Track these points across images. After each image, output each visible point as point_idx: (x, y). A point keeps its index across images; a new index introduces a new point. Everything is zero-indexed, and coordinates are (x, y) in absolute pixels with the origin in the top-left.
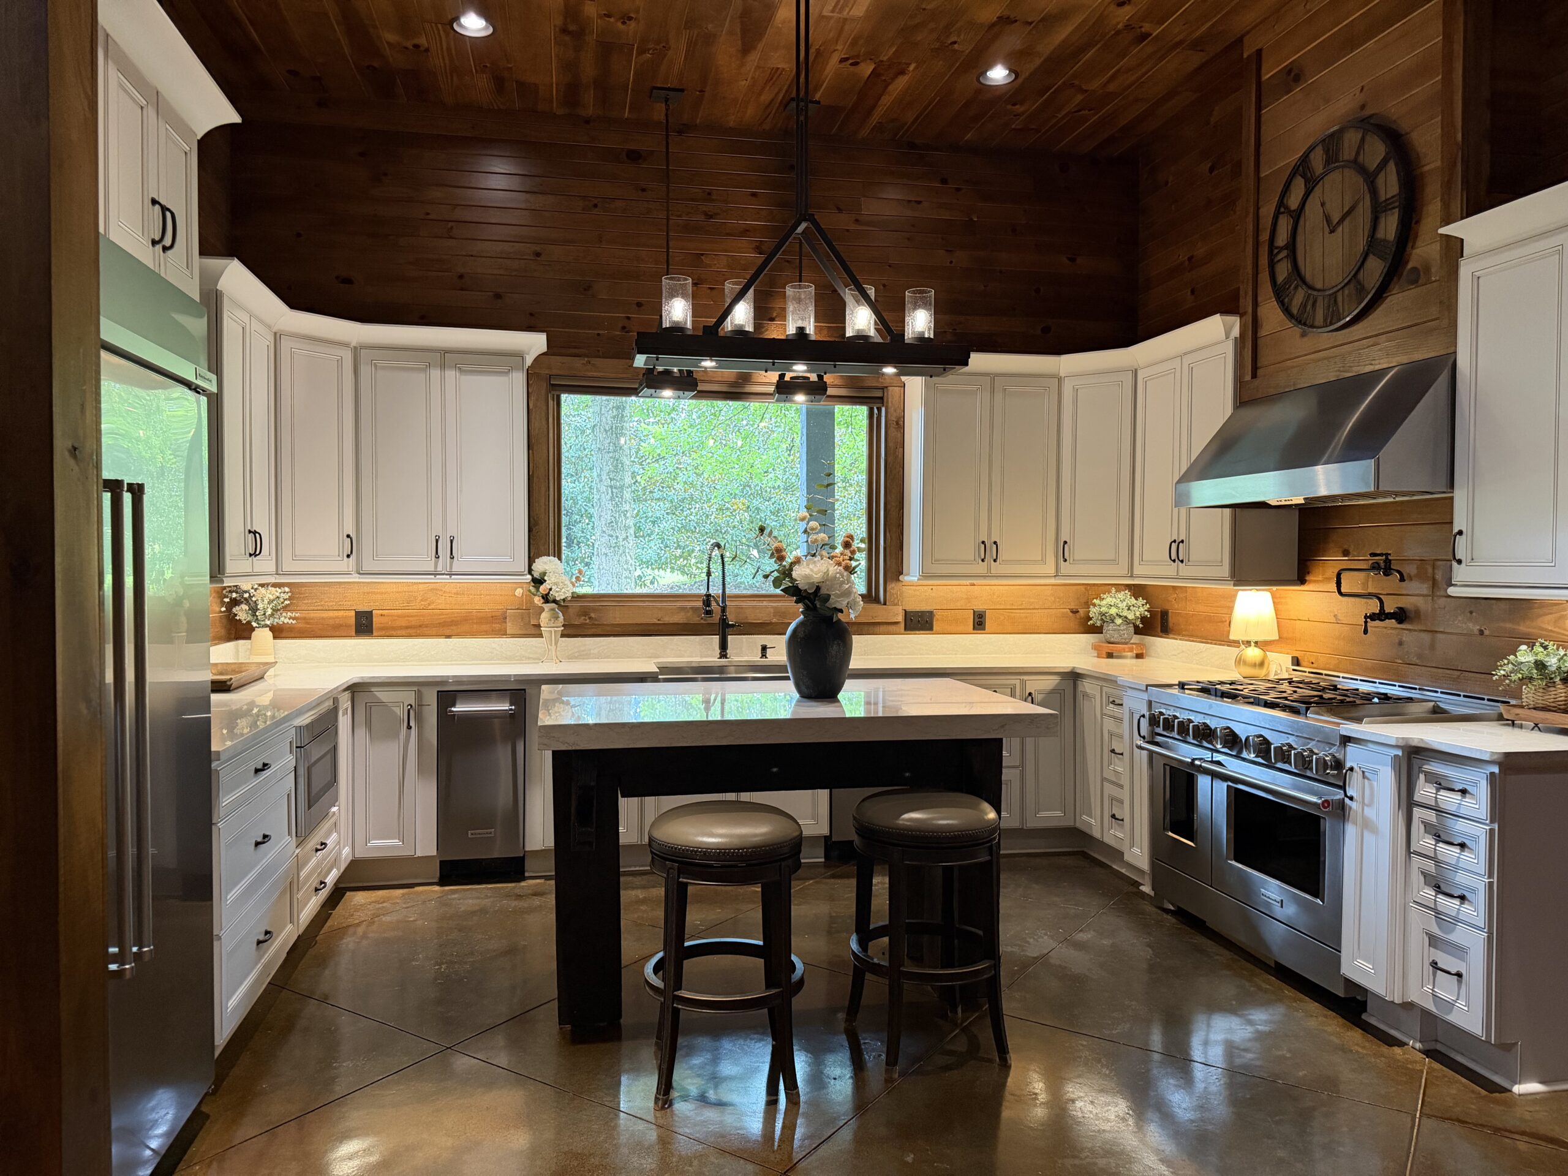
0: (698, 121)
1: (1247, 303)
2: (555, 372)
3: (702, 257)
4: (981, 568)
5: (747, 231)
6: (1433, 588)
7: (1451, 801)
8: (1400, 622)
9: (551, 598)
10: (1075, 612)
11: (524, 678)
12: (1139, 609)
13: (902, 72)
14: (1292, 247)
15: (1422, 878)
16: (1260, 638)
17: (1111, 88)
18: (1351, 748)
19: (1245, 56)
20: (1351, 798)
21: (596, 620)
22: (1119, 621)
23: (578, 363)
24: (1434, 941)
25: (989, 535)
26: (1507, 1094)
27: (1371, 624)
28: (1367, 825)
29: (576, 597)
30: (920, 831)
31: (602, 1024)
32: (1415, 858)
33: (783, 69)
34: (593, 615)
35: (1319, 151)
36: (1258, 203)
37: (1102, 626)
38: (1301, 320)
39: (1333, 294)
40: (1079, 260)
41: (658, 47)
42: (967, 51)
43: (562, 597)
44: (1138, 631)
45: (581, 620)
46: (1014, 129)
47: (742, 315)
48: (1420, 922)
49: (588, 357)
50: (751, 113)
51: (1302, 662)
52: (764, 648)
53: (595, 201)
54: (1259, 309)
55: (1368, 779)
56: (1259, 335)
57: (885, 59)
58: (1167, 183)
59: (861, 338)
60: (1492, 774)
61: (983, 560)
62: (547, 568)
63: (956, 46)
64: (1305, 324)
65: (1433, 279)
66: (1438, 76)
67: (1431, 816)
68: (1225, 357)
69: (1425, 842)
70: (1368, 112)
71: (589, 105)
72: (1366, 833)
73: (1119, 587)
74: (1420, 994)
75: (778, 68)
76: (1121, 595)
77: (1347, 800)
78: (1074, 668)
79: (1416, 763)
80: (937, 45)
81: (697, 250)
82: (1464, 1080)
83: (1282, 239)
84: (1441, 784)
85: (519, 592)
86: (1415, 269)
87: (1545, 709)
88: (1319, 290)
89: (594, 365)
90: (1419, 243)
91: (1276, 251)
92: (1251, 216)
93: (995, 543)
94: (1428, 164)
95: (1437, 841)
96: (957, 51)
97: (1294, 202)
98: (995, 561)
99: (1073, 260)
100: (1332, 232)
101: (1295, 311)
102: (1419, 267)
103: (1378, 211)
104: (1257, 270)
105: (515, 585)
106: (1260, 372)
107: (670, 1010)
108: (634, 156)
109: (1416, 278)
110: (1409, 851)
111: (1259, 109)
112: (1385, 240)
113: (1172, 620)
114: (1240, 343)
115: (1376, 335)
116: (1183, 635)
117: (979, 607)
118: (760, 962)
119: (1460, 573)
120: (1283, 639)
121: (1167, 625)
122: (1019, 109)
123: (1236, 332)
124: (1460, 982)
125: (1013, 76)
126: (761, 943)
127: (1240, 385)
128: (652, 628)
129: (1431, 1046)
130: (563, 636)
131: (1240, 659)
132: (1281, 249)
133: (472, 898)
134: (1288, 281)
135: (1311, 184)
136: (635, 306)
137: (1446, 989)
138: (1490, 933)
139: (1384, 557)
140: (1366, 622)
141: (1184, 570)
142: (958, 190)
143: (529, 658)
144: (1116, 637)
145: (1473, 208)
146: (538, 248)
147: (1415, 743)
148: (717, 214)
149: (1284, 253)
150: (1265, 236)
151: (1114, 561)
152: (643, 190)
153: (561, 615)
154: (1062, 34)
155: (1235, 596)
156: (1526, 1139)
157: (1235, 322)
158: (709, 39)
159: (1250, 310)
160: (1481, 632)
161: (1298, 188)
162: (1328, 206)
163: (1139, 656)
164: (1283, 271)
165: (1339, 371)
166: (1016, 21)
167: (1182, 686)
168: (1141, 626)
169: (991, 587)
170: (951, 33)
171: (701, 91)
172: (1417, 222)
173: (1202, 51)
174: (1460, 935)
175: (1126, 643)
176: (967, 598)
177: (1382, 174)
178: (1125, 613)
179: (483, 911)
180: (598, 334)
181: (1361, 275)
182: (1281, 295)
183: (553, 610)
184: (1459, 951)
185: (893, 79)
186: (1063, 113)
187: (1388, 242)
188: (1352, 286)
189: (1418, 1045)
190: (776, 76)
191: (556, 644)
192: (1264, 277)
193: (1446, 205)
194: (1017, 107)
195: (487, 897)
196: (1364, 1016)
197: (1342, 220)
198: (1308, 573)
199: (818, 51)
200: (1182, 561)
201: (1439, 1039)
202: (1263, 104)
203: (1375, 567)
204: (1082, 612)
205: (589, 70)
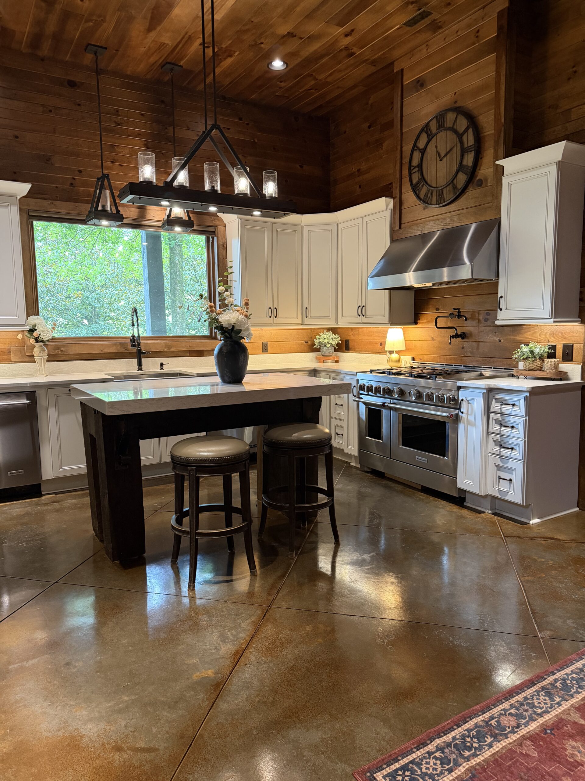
0: (109, 68)
1: (397, 193)
2: (32, 208)
3: (115, 147)
4: (269, 321)
5: (140, 134)
6: (478, 323)
7: (507, 409)
8: (463, 338)
9: (40, 339)
10: (307, 342)
11: (36, 384)
12: (335, 339)
13: (230, 56)
14: (420, 166)
15: (494, 443)
16: (397, 350)
17: (329, 80)
18: (462, 392)
19: (395, 71)
20: (462, 413)
21: (65, 352)
22: (328, 346)
23: (46, 203)
24: (499, 468)
25: (273, 305)
26: (528, 525)
27: (452, 339)
28: (469, 423)
29: (53, 339)
30: (298, 441)
31: (135, 558)
32: (490, 435)
33: (168, 44)
34: (62, 349)
35: (435, 121)
36: (402, 145)
37: (320, 348)
38: (426, 201)
39: (441, 189)
40: (305, 167)
41: (99, 20)
42: (267, 49)
43: (47, 339)
44: (336, 350)
45: (57, 352)
46: (277, 95)
47: (183, 178)
48: (493, 461)
49: (51, 200)
50: (141, 68)
51: (416, 359)
52: (162, 365)
53: (50, 108)
54: (403, 196)
55: (470, 404)
56: (402, 208)
57: (224, 46)
58: (345, 132)
59: (243, 196)
60: (526, 396)
61: (270, 317)
62: (36, 322)
63: (262, 45)
64: (427, 203)
65: (489, 184)
66: (493, 91)
67: (498, 417)
68: (386, 218)
69: (496, 428)
70: (457, 105)
71: (45, 50)
72: (469, 426)
73: (329, 330)
74: (493, 491)
75: (165, 43)
76: (328, 333)
77: (460, 414)
78: (315, 368)
79: (491, 395)
80: (253, 43)
81: (112, 143)
82: (511, 522)
83: (415, 162)
84: (503, 403)
85: (20, 336)
86: (480, 180)
87: (533, 370)
88: (434, 188)
89: (55, 205)
90: (482, 168)
91: (412, 168)
92: (399, 150)
93: (275, 308)
94: (487, 132)
95: (501, 426)
96: (262, 48)
97: (421, 145)
98: (276, 317)
99: (302, 167)
100: (441, 160)
101: (422, 197)
102: (482, 179)
103: (464, 151)
104: (402, 177)
105: (16, 333)
106: (402, 226)
107: (194, 540)
108: (72, 84)
109: (480, 184)
110: (488, 433)
111: (402, 98)
112: (467, 166)
113: (351, 344)
114: (393, 211)
115: (461, 209)
116: (357, 351)
117: (265, 341)
118: (223, 513)
119: (501, 315)
120: (408, 349)
121: (348, 347)
122: (283, 84)
123: (391, 206)
124: (510, 483)
125: (286, 66)
126: (223, 504)
127: (393, 232)
128: (97, 355)
129: (494, 511)
130: (48, 361)
131: (390, 359)
132: (415, 167)
133: (18, 508)
134: (418, 183)
135: (430, 137)
136: (77, 172)
137: (504, 486)
138: (524, 461)
139: (458, 310)
140: (451, 339)
141: (365, 320)
142: (248, 124)
143: (26, 375)
144: (327, 354)
145: (507, 155)
146: (16, 133)
147: (492, 387)
148: (122, 123)
149: (416, 169)
150: (406, 160)
151: (329, 317)
152: (79, 105)
153: (46, 349)
154: (315, 47)
155: (387, 332)
156: (543, 539)
157: (391, 201)
158: (131, 19)
159: (398, 196)
160: (500, 341)
161: (424, 139)
162: (439, 148)
163: (337, 361)
164: (416, 178)
165: (444, 225)
166: (295, 36)
167: (371, 371)
168: (337, 347)
169: (271, 331)
170: (261, 38)
171: (117, 50)
172: (481, 158)
173: (375, 66)
174: (511, 464)
175: (331, 356)
176: (260, 337)
177: (466, 134)
178: (331, 342)
179: (28, 514)
180: (57, 187)
181: (455, 181)
182: (415, 188)
183: (41, 346)
184: (510, 470)
185: (225, 59)
186: (303, 89)
187: (469, 167)
188: (451, 186)
189: (490, 512)
190: (163, 48)
191: (44, 365)
192: (406, 180)
193: (496, 151)
194: (282, 83)
195: (26, 507)
196: (465, 504)
197: (446, 155)
198: (419, 319)
199: (190, 36)
200: (364, 316)
201: (497, 508)
202: (404, 96)
203: (452, 315)
204: (310, 342)
205: (51, 27)
